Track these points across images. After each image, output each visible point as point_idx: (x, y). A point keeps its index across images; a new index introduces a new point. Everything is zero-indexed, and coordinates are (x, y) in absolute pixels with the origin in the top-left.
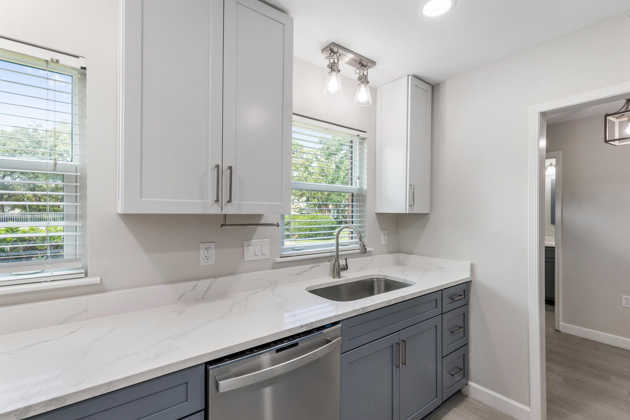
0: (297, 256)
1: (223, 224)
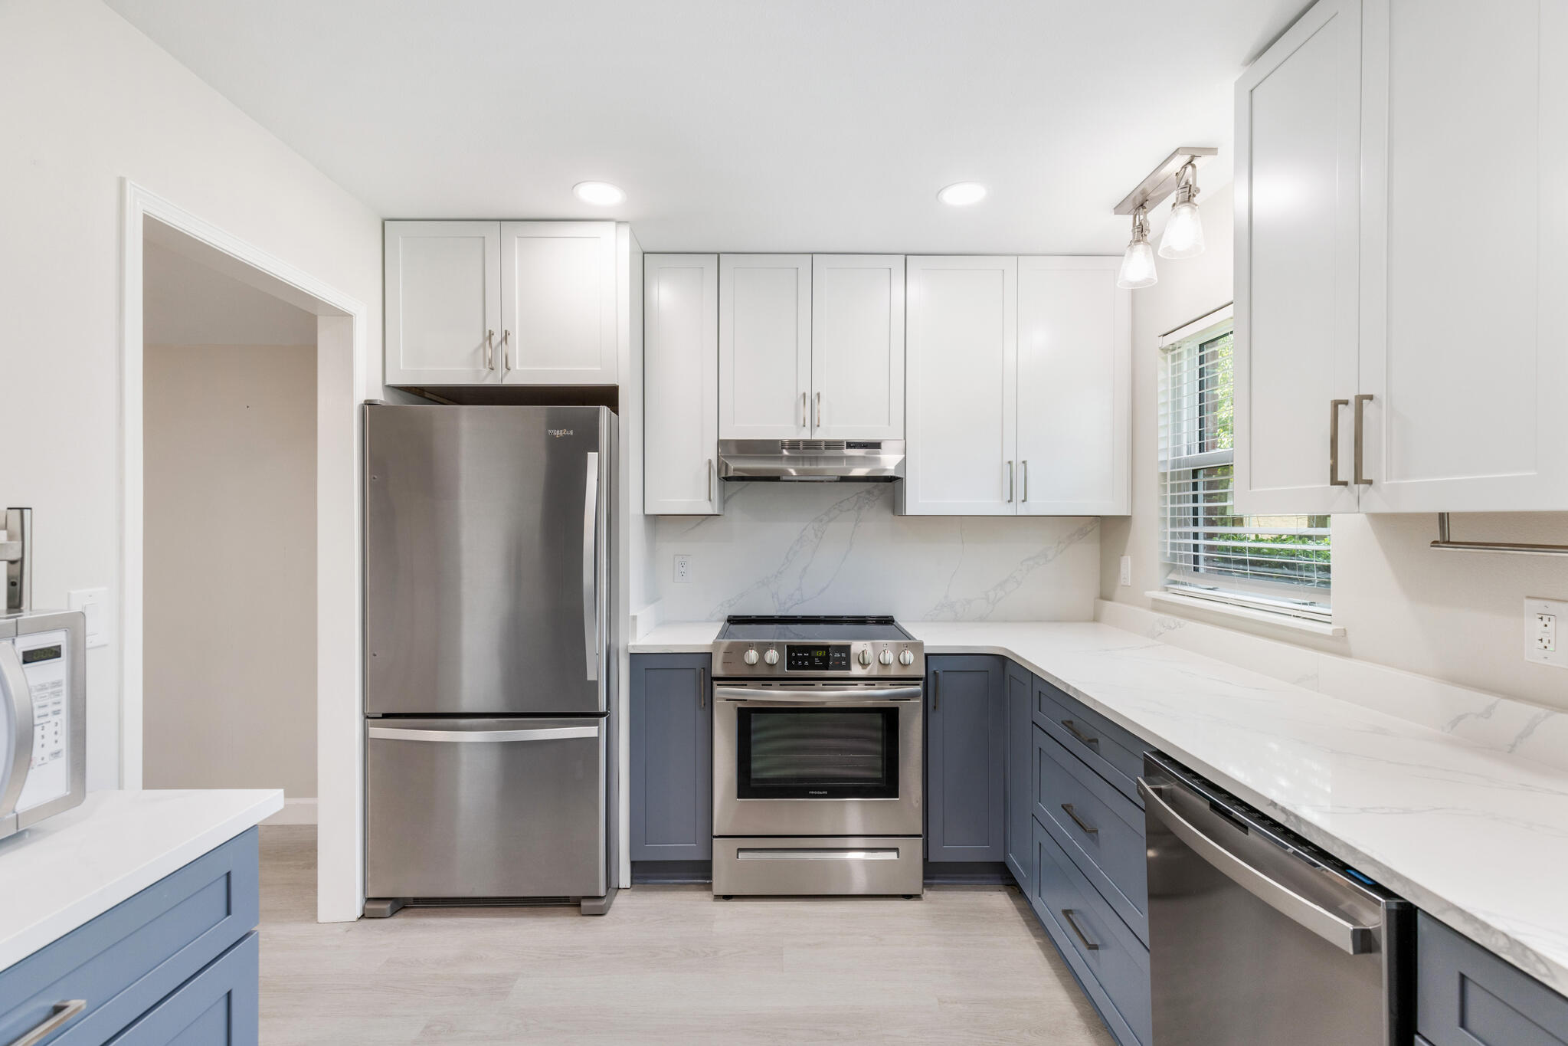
1: (1438, 539)
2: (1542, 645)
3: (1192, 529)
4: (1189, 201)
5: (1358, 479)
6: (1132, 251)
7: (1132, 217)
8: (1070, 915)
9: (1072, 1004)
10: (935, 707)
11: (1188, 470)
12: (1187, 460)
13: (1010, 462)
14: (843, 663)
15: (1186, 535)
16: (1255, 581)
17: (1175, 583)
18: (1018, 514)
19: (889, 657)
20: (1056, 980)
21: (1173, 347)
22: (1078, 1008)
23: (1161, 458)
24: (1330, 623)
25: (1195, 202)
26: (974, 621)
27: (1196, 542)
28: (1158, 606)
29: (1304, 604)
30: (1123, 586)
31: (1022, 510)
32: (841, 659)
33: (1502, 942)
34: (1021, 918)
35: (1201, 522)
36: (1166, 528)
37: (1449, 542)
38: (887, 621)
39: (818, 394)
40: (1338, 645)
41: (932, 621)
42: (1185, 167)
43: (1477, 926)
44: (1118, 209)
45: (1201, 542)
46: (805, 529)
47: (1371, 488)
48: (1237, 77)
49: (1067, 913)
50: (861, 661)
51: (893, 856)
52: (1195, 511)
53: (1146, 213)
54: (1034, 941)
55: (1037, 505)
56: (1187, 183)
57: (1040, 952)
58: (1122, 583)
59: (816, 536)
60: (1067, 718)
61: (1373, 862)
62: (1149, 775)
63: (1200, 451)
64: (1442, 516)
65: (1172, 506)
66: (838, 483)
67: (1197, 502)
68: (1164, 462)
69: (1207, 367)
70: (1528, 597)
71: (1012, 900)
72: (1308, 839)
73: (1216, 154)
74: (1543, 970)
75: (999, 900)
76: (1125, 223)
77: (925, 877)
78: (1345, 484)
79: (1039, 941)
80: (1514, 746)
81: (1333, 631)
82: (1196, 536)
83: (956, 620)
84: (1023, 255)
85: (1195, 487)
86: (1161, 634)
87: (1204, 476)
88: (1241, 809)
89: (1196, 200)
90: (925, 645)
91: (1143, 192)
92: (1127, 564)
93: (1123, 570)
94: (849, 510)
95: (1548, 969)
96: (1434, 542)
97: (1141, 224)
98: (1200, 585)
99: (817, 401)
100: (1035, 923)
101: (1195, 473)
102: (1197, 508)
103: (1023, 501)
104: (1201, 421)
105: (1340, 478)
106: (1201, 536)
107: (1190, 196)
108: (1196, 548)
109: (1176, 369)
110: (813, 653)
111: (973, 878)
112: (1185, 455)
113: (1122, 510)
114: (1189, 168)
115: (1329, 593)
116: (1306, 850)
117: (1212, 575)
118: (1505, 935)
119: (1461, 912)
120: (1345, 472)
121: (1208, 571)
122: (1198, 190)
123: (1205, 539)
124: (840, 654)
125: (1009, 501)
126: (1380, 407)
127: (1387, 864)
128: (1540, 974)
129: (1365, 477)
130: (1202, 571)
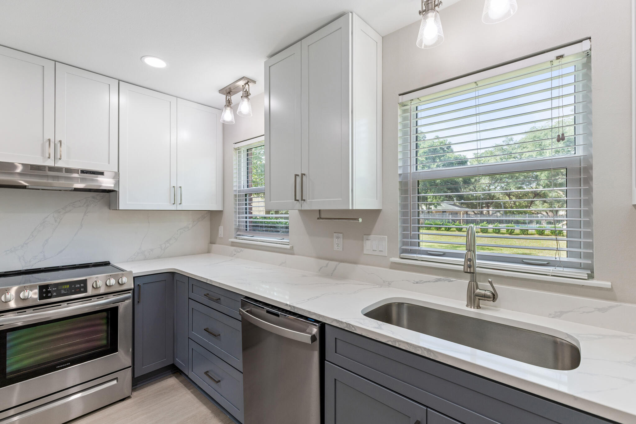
0: (422, 260)
1: (319, 217)
2: (337, 245)
3: (245, 215)
4: (247, 97)
5: (302, 200)
6: (226, 109)
7: (225, 96)
8: (208, 373)
9: (208, 409)
10: (139, 302)
11: (244, 194)
12: (243, 190)
13: (174, 187)
14: (82, 290)
15: (243, 218)
16: (266, 233)
17: (239, 235)
18: (178, 210)
19: (113, 281)
20: (201, 403)
21: (238, 149)
22: (210, 410)
23: (235, 189)
24: (289, 245)
25: (249, 98)
26: (155, 258)
27: (246, 220)
28: (233, 244)
29: (281, 239)
30: (220, 238)
31: (179, 208)
32: (81, 287)
33: (345, 325)
34: (182, 385)
35: (248, 213)
36: (236, 215)
37: (321, 218)
38: (107, 264)
39: (60, 142)
40: (290, 252)
41: (132, 261)
42: (245, 84)
43: (340, 323)
44: (221, 91)
45: (248, 220)
46: (47, 217)
47: (305, 202)
48: (265, 60)
49: (206, 373)
50: (95, 286)
51: (115, 382)
52: (246, 209)
53: (231, 96)
54: (189, 392)
55: (186, 206)
56: (246, 90)
57: (192, 395)
58: (220, 237)
59: (56, 221)
60: (206, 293)
61: (315, 314)
62: (243, 307)
63: (247, 187)
64: (319, 210)
65: (239, 207)
66: (73, 192)
67: (247, 206)
68: (235, 191)
69: (249, 158)
70: (335, 233)
71: (177, 379)
72: (297, 313)
73: (256, 83)
74: (353, 329)
75: (172, 381)
76: (223, 98)
77: (133, 386)
78: (298, 200)
79: (191, 391)
80: (332, 274)
81: (290, 247)
82: (246, 218)
83: (146, 259)
84: (179, 98)
85: (246, 200)
86: (235, 255)
87: (249, 196)
88: (276, 309)
89: (249, 97)
90: (133, 273)
91: (230, 88)
92: (221, 229)
93: (220, 232)
94: (80, 206)
95: (355, 328)
96: (318, 218)
97: (229, 100)
98: (248, 236)
99: (59, 145)
100: (190, 383)
101: (246, 195)
102: (247, 208)
103: (180, 204)
104: (247, 177)
105: (297, 199)
106: (248, 218)
107: (247, 95)
108: (246, 222)
109: (239, 157)
110: (60, 288)
111: (158, 377)
112: (242, 188)
113: (219, 208)
114: (247, 85)
115: (288, 235)
116: (297, 316)
117: (251, 231)
118: (346, 323)
119: (336, 320)
120: (298, 197)
121: (250, 230)
122: (250, 94)
123: (249, 219)
124: (80, 285)
125: (173, 204)
126: (307, 177)
127: (318, 313)
128: (353, 330)
129: (304, 199)
130: (248, 230)
